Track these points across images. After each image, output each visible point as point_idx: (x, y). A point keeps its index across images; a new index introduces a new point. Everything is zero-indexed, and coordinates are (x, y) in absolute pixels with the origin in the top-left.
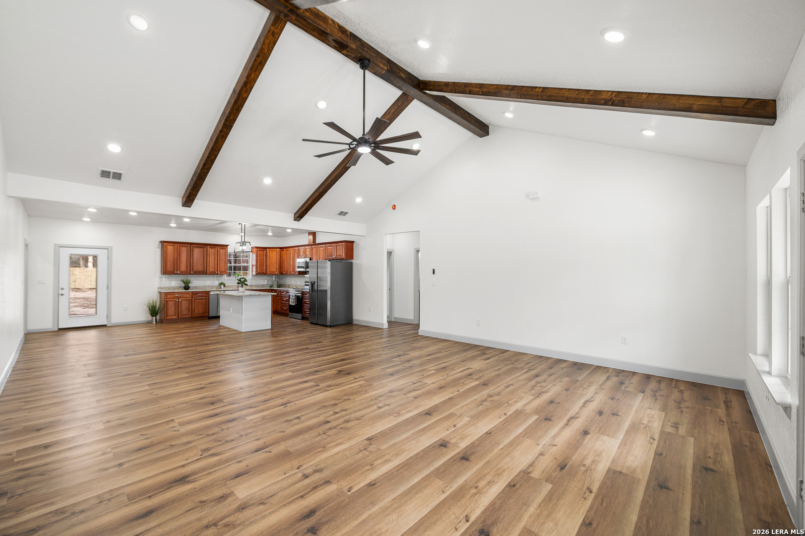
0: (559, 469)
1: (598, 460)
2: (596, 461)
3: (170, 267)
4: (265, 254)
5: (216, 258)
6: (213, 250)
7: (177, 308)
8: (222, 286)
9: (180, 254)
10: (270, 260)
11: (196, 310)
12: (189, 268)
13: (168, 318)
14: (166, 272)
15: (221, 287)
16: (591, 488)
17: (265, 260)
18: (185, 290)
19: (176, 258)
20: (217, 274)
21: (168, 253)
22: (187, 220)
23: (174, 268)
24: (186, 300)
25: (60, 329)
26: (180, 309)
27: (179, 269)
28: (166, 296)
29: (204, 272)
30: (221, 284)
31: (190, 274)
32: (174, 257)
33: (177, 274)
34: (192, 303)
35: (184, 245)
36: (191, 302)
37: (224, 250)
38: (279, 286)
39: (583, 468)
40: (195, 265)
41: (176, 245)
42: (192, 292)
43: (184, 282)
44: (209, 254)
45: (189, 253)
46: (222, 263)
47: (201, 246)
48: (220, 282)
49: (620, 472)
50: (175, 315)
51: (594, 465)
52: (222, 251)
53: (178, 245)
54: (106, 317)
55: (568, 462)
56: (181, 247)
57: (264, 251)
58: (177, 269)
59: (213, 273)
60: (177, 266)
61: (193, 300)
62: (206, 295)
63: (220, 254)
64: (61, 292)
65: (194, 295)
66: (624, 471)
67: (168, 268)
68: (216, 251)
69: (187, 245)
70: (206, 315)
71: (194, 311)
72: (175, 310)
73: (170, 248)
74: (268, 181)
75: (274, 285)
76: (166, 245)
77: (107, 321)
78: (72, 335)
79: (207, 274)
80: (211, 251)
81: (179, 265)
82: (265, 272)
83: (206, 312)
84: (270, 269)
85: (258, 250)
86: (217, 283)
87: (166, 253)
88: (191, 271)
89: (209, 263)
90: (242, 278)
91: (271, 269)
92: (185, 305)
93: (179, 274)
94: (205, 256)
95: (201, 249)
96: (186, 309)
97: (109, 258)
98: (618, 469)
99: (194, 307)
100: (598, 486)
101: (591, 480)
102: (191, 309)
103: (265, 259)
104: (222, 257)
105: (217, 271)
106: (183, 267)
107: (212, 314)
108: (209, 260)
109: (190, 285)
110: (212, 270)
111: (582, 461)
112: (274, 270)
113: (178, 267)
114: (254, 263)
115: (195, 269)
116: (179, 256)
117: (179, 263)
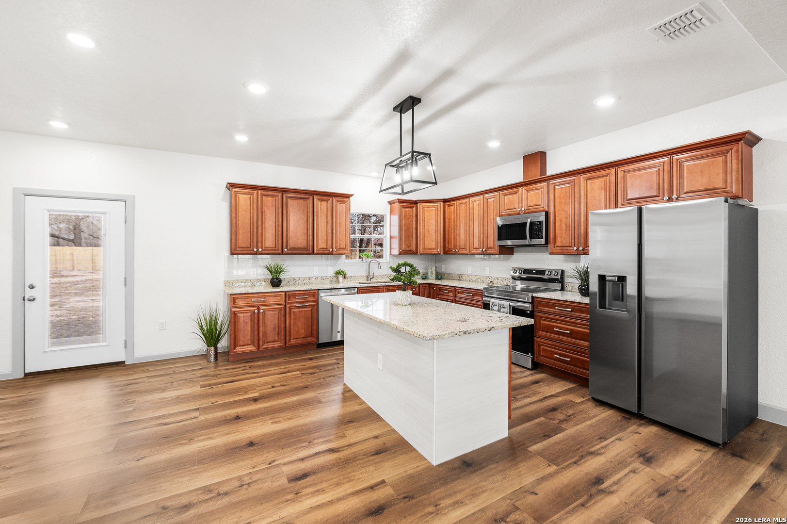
3: (243, 240)
4: (414, 215)
5: (330, 221)
6: (324, 204)
7: (256, 328)
8: (341, 278)
9: (262, 212)
10: (424, 226)
11: (293, 332)
12: (280, 242)
13: (239, 349)
14: (235, 249)
15: (337, 278)
17: (414, 226)
18: (273, 287)
19: (255, 220)
20: (331, 253)
21: (240, 210)
23: (251, 241)
24: (273, 310)
25: (28, 375)
26: (261, 329)
27: (262, 242)
28: (234, 302)
29: (307, 250)
30: (338, 273)
31: (282, 253)
32: (251, 218)
33: (257, 253)
34: (285, 316)
35: (270, 193)
36: (284, 313)
37: (343, 205)
38: (439, 276)
40: (291, 234)
41: (255, 192)
42: (285, 292)
43: (270, 271)
44: (317, 212)
45: (280, 210)
46: (340, 231)
47: (303, 196)
48: (337, 269)
50: (252, 343)
52: (341, 207)
53: (260, 192)
54: (123, 345)
56: (264, 198)
57: (412, 208)
58: (257, 242)
59: (326, 252)
60: (257, 237)
61: (288, 309)
62: (312, 299)
63: (336, 214)
64: (30, 293)
65: (289, 298)
67: (240, 242)
68: (330, 206)
69: (275, 193)
70: (312, 339)
71: (290, 332)
72: (252, 331)
73: (244, 199)
75: (429, 274)
76: (236, 193)
77: (126, 353)
79: (313, 253)
80: (321, 207)
81: (262, 235)
82: (414, 249)
83: (311, 335)
84: (424, 243)
85: (403, 207)
86: (331, 271)
87: (236, 209)
88: (284, 248)
89: (317, 230)
90: (405, 265)
91: (426, 243)
92: (271, 319)
93: (260, 253)
94: (310, 217)
95: (302, 201)
96: (274, 329)
97: (128, 220)
99: (290, 324)
102: (283, 331)
103: (414, 223)
104: (341, 218)
105: (332, 247)
106: (269, 241)
107: (323, 339)
108: (317, 224)
109: (282, 276)
110: (322, 244)
112: (433, 245)
113: (260, 240)
114: (395, 232)
115: (292, 244)
116: (260, 215)
117: (260, 231)
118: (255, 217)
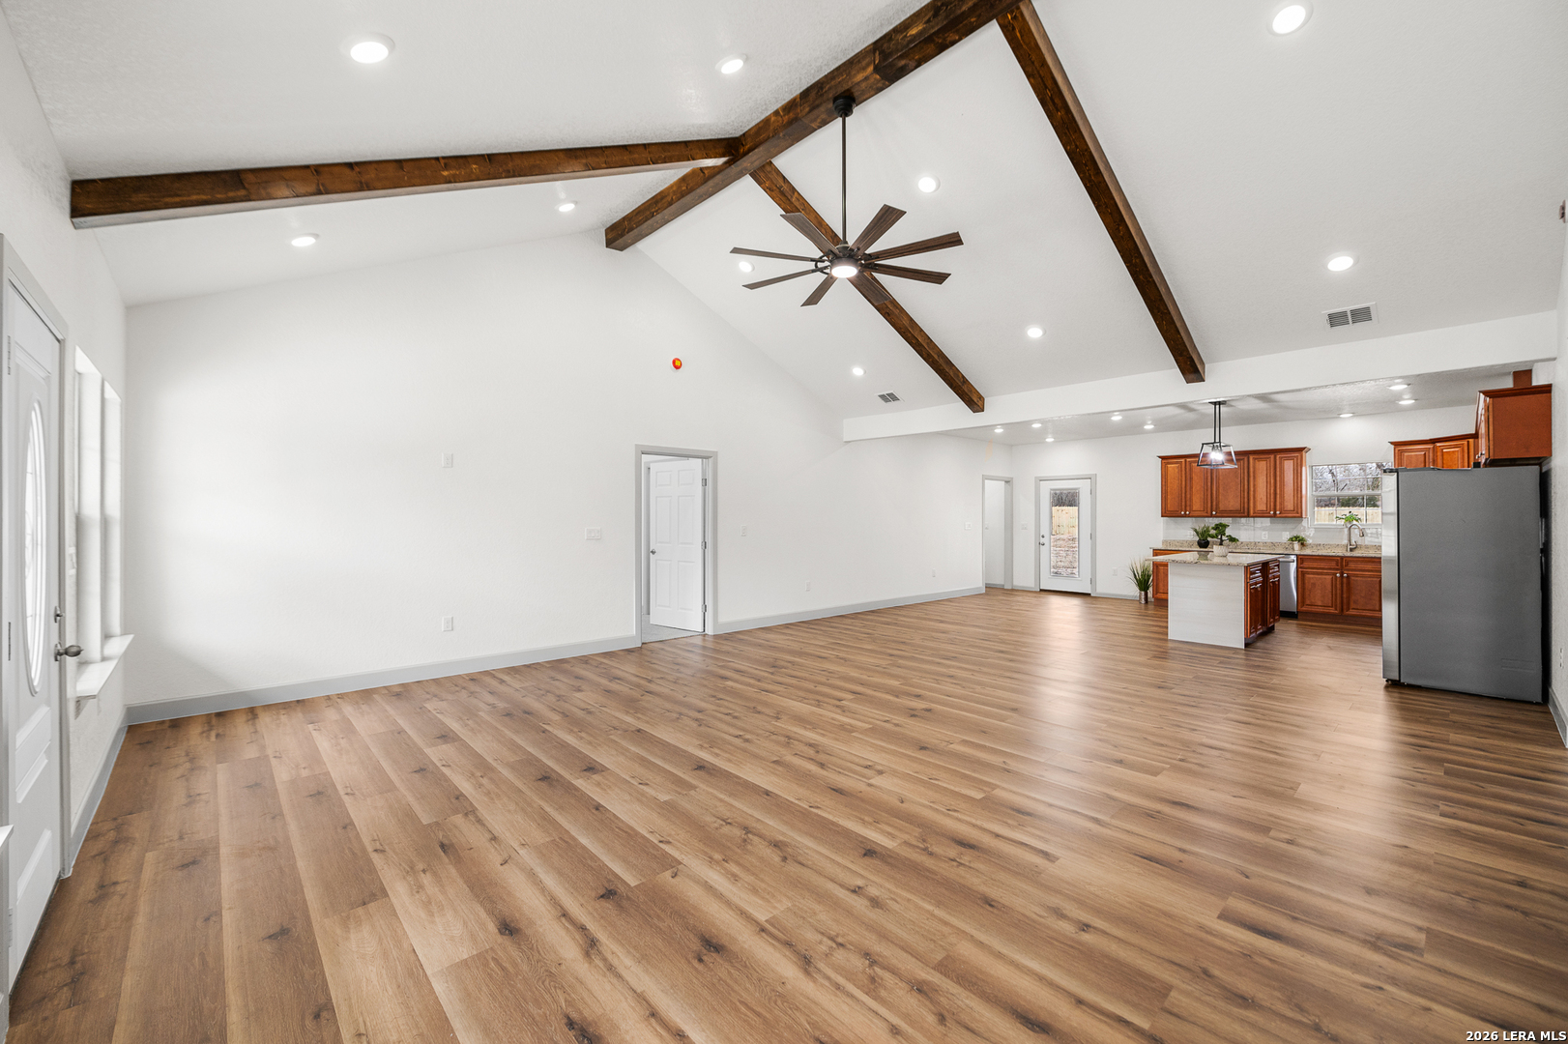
0: (446, 842)
1: (417, 896)
2: (418, 892)
3: (1173, 504)
5: (1273, 481)
6: (1263, 463)
8: (1297, 546)
9: (1190, 479)
12: (1209, 505)
14: (1168, 512)
15: (1294, 544)
16: (381, 855)
18: (1201, 547)
19: (1183, 486)
20: (1273, 516)
21: (1169, 478)
22: (1117, 418)
23: (1180, 505)
25: (1041, 590)
27: (1190, 506)
29: (1242, 513)
30: (1294, 538)
31: (1210, 515)
32: (1180, 484)
33: (1185, 516)
37: (1293, 462)
39: (420, 866)
40: (1223, 498)
41: (1183, 461)
43: (1198, 533)
44: (1255, 473)
45: (1209, 475)
46: (1289, 492)
48: (1291, 533)
49: (365, 904)
51: (412, 883)
52: (1287, 464)
53: (1187, 461)
54: (1089, 582)
55: (448, 857)
58: (1186, 506)
59: (1267, 515)
60: (1186, 502)
63: (1281, 472)
64: (1042, 540)
66: (360, 911)
67: (1169, 506)
68: (1272, 465)
73: (1173, 468)
74: (1035, 333)
76: (1167, 465)
78: (1055, 600)
79: (1248, 516)
80: (1259, 466)
81: (1190, 499)
86: (1286, 536)
87: (1166, 478)
88: (1214, 510)
89: (1255, 493)
93: (1189, 516)
94: (1245, 479)
97: (1093, 493)
98: (372, 906)
100: (375, 862)
101: (393, 862)
104: (1287, 476)
105: (1276, 510)
106: (1197, 505)
108: (1255, 487)
110: (1261, 506)
111: (435, 874)
113: (1188, 504)
115: (1222, 507)
116: (1188, 482)
117: (1188, 496)
118: (1184, 483)
